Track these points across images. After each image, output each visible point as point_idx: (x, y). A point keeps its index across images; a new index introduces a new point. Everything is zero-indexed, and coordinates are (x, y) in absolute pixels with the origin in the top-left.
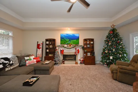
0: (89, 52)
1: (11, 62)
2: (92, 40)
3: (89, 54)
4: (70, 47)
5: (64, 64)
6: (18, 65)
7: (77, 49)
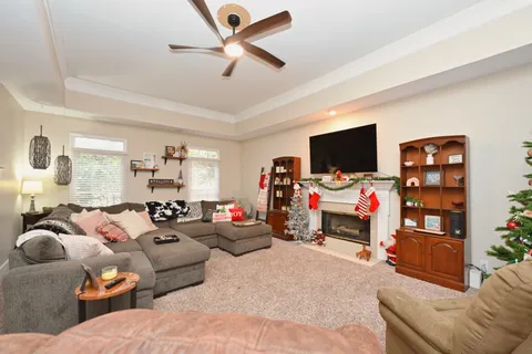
0: (432, 212)
1: (185, 210)
2: (456, 143)
3: (433, 224)
4: (338, 184)
5: (320, 244)
6: (200, 218)
7: (368, 194)
